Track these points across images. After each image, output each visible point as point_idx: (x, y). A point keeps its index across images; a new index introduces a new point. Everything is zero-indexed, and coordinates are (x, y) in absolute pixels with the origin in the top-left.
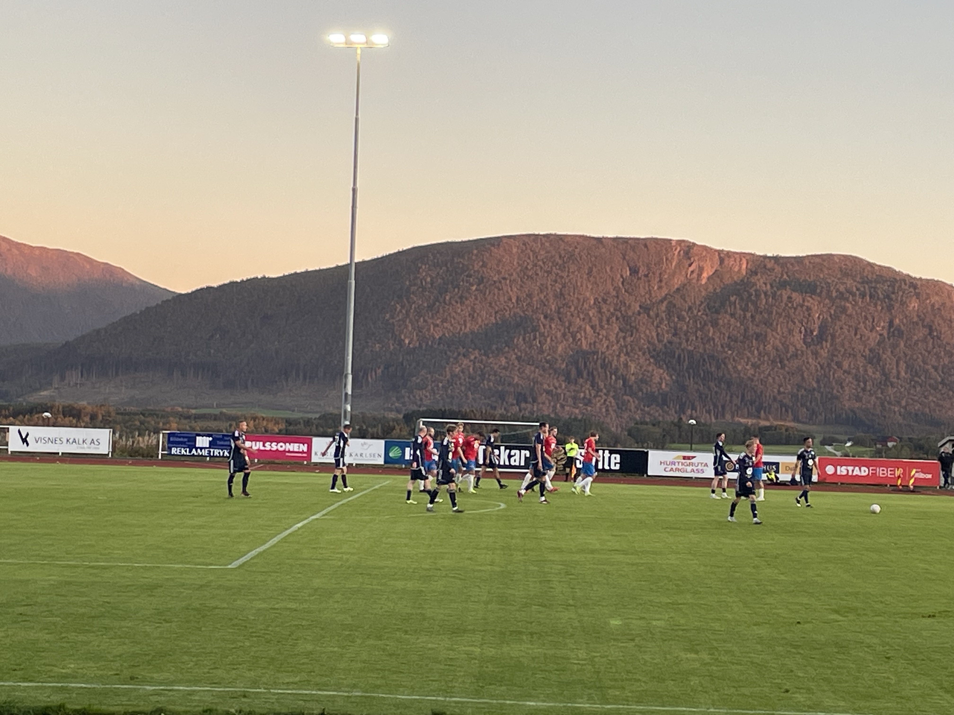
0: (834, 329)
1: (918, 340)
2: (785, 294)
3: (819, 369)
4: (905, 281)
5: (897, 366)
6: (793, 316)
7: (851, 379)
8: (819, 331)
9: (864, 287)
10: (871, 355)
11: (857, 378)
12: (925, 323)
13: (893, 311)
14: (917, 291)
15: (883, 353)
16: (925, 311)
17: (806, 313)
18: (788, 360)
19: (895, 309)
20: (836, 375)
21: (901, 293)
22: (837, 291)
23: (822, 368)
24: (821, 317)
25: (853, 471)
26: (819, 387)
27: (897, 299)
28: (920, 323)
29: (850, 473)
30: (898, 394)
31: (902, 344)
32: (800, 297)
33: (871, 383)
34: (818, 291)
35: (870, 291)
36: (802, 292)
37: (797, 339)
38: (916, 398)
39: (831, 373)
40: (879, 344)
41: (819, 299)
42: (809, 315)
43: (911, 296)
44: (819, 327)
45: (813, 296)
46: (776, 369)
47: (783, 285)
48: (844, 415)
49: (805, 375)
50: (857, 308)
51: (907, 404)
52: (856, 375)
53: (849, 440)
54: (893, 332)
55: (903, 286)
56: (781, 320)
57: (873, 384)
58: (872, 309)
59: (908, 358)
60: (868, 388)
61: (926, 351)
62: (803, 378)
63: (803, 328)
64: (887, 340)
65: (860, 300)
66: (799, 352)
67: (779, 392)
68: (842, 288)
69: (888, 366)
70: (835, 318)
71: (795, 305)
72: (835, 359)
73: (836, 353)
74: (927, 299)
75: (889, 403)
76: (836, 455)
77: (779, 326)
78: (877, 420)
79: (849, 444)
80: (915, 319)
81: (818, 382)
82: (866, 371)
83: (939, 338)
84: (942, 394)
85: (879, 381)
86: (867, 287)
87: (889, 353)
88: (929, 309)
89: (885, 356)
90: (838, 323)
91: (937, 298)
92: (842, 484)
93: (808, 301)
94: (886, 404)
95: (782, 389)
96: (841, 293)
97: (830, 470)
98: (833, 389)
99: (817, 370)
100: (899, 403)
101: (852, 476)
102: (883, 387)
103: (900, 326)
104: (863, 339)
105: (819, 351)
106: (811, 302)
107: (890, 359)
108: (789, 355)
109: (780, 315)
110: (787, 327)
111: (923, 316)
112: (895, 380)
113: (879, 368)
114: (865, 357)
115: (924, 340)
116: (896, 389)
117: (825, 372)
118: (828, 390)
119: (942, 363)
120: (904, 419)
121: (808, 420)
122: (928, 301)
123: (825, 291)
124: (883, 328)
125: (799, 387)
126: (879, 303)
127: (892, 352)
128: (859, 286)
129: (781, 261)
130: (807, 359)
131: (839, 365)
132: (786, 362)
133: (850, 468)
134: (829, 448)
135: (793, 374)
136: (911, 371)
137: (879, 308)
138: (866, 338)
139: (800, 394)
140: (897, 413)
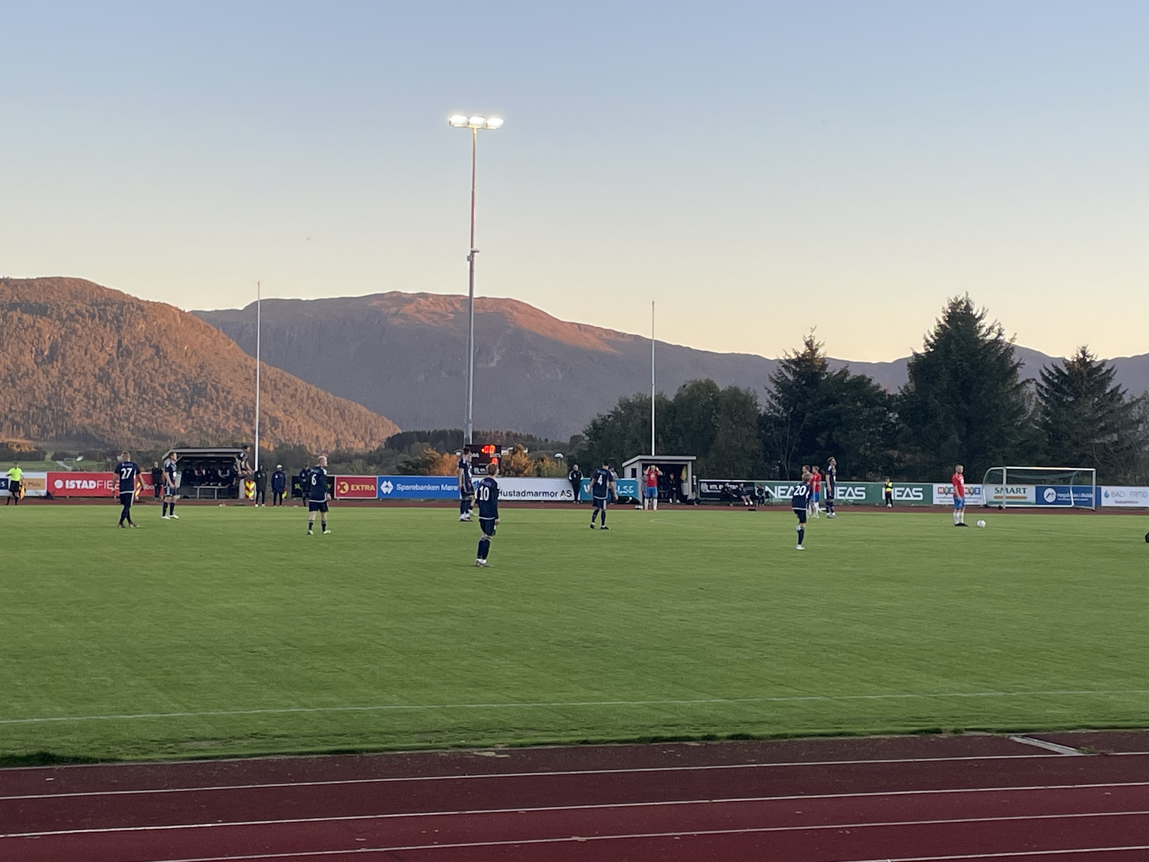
0: (64, 350)
1: (146, 360)
2: (16, 314)
3: (50, 388)
4: (132, 303)
5: (126, 384)
6: (24, 337)
7: (81, 397)
8: (50, 352)
9: (94, 310)
10: (101, 374)
11: (86, 395)
12: (153, 343)
13: (121, 332)
14: (144, 313)
15: (113, 371)
16: (152, 333)
17: (37, 334)
18: (19, 379)
19: (124, 330)
20: (67, 394)
21: (129, 315)
22: (68, 312)
23: (53, 386)
24: (52, 338)
25: (81, 485)
26: (50, 404)
27: (125, 321)
28: (148, 343)
29: (78, 487)
30: (127, 411)
31: (131, 364)
32: (31, 318)
33: (101, 400)
34: (49, 313)
35: (99, 313)
36: (33, 314)
37: (28, 358)
38: (144, 414)
39: (62, 392)
40: (108, 363)
41: (50, 320)
42: (40, 336)
43: (139, 319)
44: (50, 348)
45: (44, 318)
46: (7, 388)
47: (13, 307)
48: (75, 432)
49: (37, 394)
50: (87, 329)
51: (136, 420)
52: (86, 393)
53: (80, 455)
54: (122, 352)
55: (131, 308)
56: (12, 340)
57: (103, 401)
58: (102, 330)
59: (136, 376)
60: (98, 405)
61: (153, 369)
62: (34, 396)
63: (34, 349)
64: (116, 359)
65: (90, 322)
66: (30, 372)
67: (10, 411)
68: (72, 311)
69: (117, 384)
70: (65, 338)
71: (26, 326)
72: (66, 378)
73: (67, 372)
74: (153, 321)
75: (119, 419)
76: (65, 469)
77: (10, 346)
78: (107, 436)
79: (79, 459)
80: (143, 340)
81: (49, 399)
82: (96, 389)
83: (165, 357)
84: (168, 410)
85: (108, 398)
86: (96, 309)
87: (118, 373)
88: (156, 330)
89: (113, 375)
90: (69, 343)
91: (163, 320)
92: (70, 497)
93: (39, 322)
94: (115, 420)
95: (13, 408)
96: (73, 316)
97: (59, 484)
98: (64, 406)
99: (48, 389)
100: (128, 419)
101: (80, 489)
102: (112, 404)
103: (128, 347)
104: (93, 359)
105: (50, 370)
106: (42, 323)
107: (120, 378)
108: (20, 375)
109: (12, 336)
110: (18, 347)
111: (150, 337)
112: (124, 398)
113: (108, 386)
114: (95, 376)
115: (152, 359)
116: (124, 406)
117: (56, 390)
118: (59, 408)
119: (168, 381)
120: (133, 434)
121: (39, 437)
122: (155, 323)
123: (55, 313)
124: (112, 348)
125: (30, 405)
126: (108, 324)
127: (121, 371)
128: (89, 308)
129: (11, 283)
130: (38, 378)
131: (70, 383)
132: (18, 382)
133: (79, 482)
134: (60, 463)
135: (24, 393)
136: (139, 389)
137: (108, 329)
138: (96, 357)
139: (31, 412)
140: (126, 429)
